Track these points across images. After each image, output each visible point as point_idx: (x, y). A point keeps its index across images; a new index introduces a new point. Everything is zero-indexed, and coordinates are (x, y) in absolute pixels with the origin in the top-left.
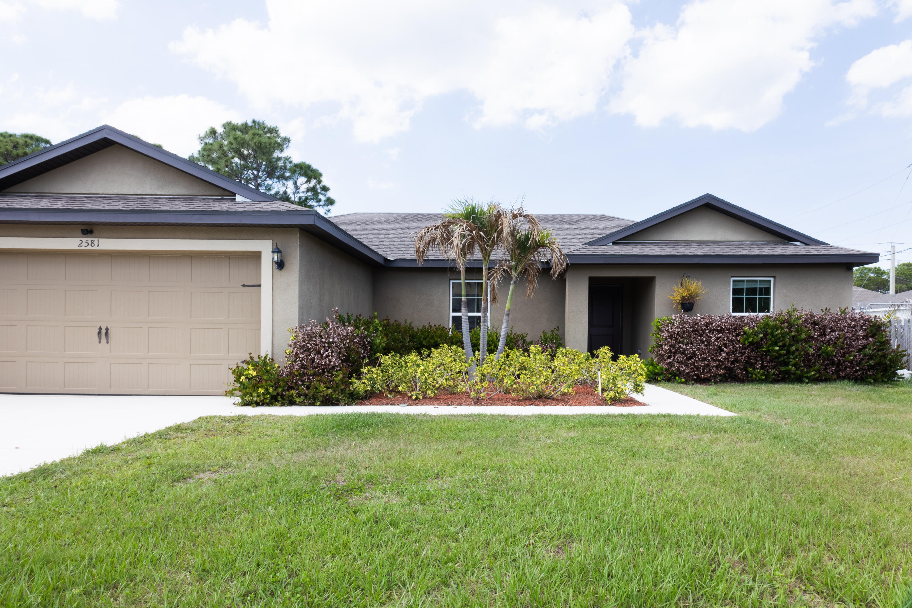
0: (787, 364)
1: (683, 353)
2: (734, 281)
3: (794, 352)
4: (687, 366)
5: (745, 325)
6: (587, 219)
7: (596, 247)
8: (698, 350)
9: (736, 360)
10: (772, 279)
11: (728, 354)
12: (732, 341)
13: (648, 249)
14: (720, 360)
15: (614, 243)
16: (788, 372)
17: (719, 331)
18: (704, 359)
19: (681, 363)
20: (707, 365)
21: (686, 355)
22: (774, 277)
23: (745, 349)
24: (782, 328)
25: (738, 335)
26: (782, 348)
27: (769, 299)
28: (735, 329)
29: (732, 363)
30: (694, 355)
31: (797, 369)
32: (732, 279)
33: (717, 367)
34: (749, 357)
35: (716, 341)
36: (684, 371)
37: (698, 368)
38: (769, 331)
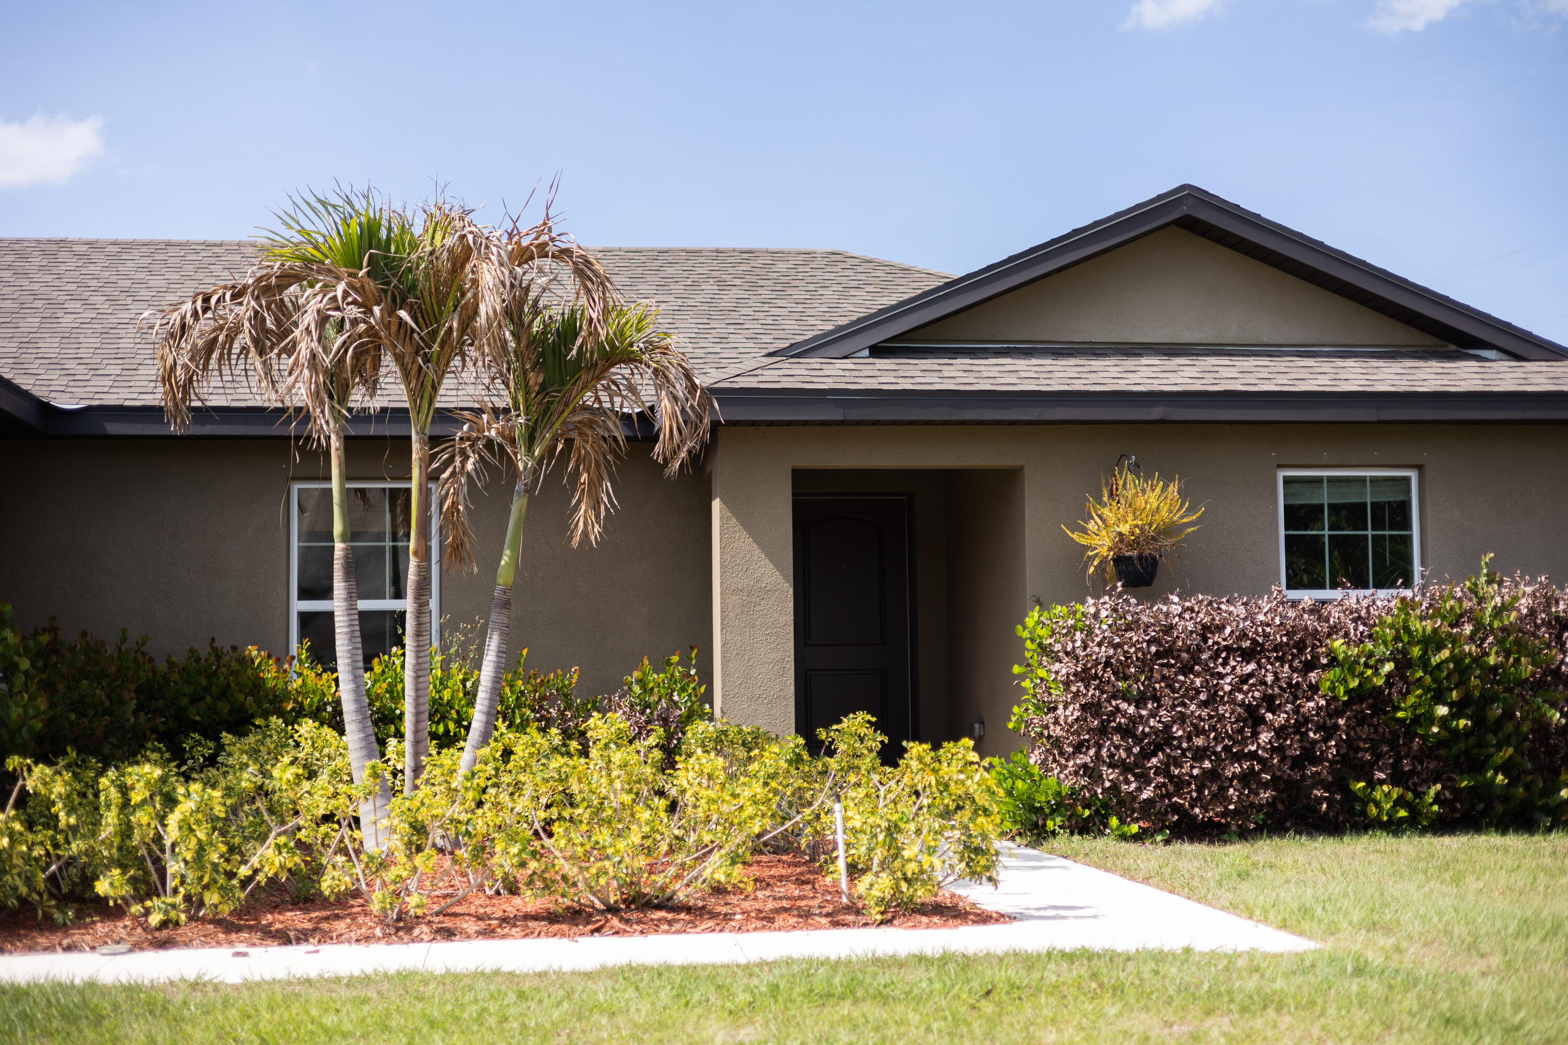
0: (1476, 766)
1: (1126, 732)
2: (1288, 481)
3: (1499, 722)
4: (1144, 780)
5: (1334, 630)
6: (781, 267)
7: (814, 362)
8: (1182, 719)
9: (1309, 755)
10: (1413, 475)
11: (1280, 732)
12: (1293, 688)
13: (994, 372)
14: (1253, 756)
15: (877, 351)
16: (1482, 792)
17: (1247, 655)
18: (1199, 755)
19: (1125, 768)
20: (1213, 775)
21: (1138, 740)
22: (1420, 468)
23: (1339, 713)
24: (1455, 640)
25: (1310, 666)
26: (1458, 710)
27: (1408, 540)
28: (1301, 646)
29: (1297, 764)
30: (1164, 739)
31: (1513, 781)
32: (1282, 474)
33: (1246, 778)
34: (1350, 744)
35: (1236, 688)
36: (1133, 797)
37: (1179, 784)
38: (1416, 651)
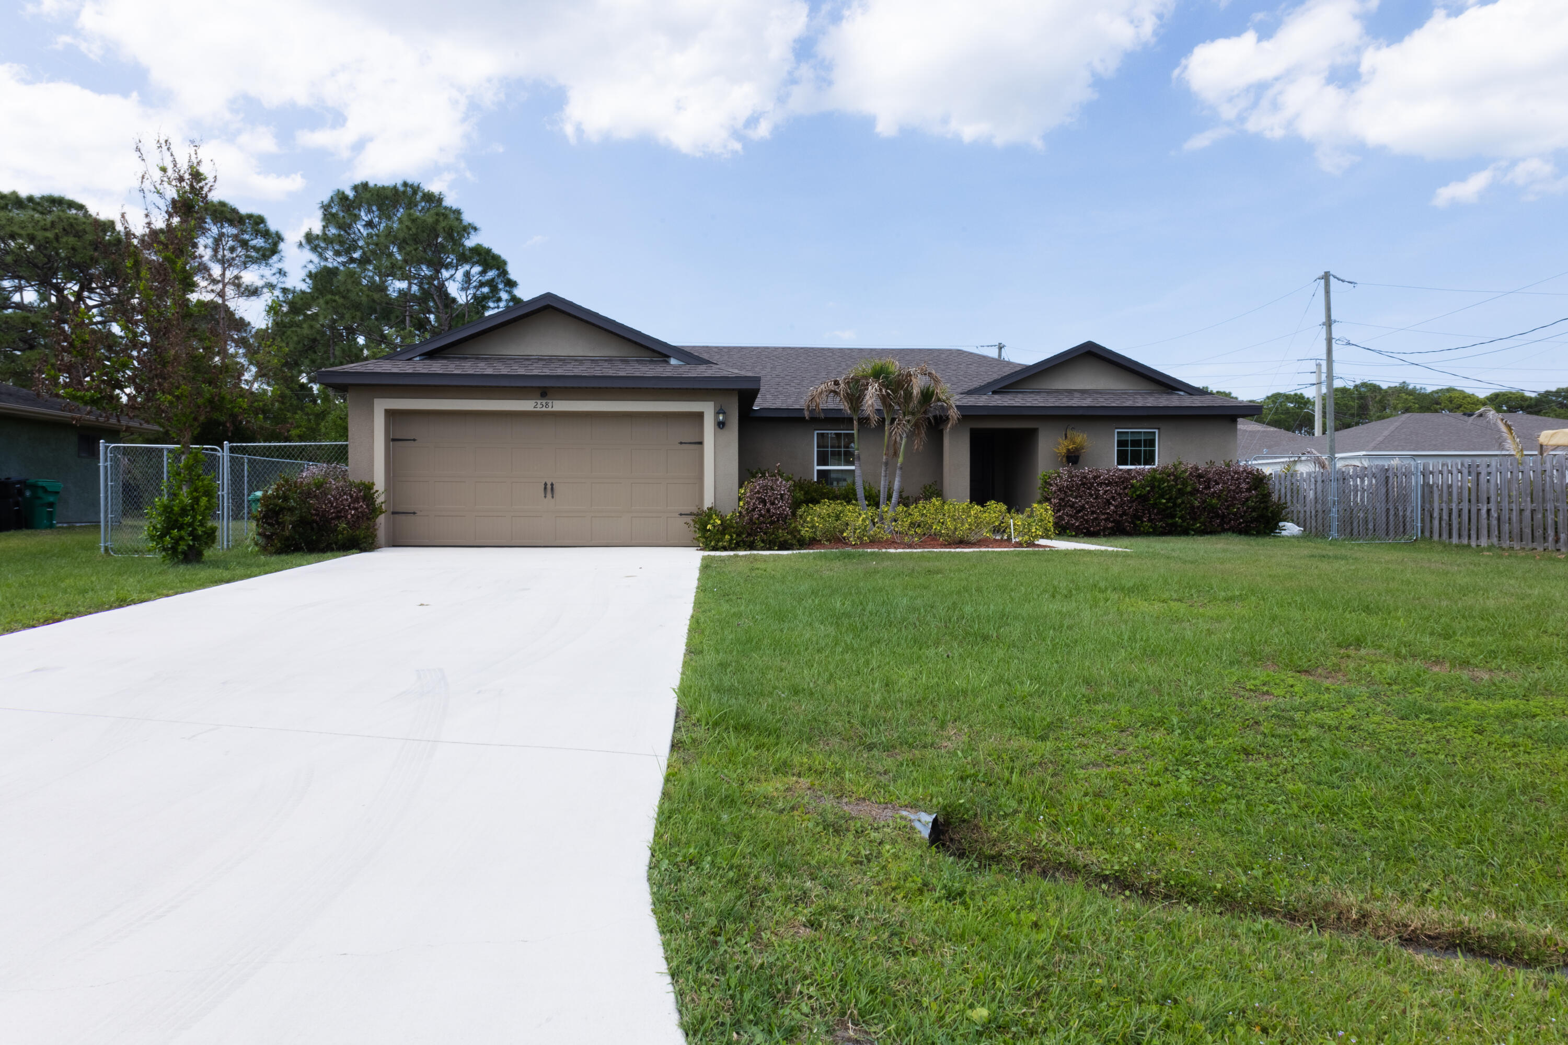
0: (1173, 517)
1: (1072, 507)
2: (1118, 433)
3: (1180, 505)
4: (1077, 519)
5: (1133, 478)
7: (976, 396)
8: (1087, 503)
9: (1124, 513)
10: (1157, 431)
11: (1116, 507)
12: (1120, 494)
13: (1030, 400)
14: (1108, 513)
15: (994, 392)
16: (1175, 525)
17: (1107, 485)
18: (1093, 512)
19: (1071, 516)
20: (1095, 519)
21: (1075, 508)
22: (1159, 429)
23: (1133, 502)
24: (1168, 481)
25: (1125, 488)
26: (1168, 500)
27: (1154, 451)
28: (1123, 482)
29: (1121, 516)
30: (1083, 507)
31: (1184, 521)
32: (1117, 430)
33: (1106, 520)
34: (1136, 510)
35: (1104, 494)
36: (1073, 525)
37: (1087, 521)
38: (1156, 484)
